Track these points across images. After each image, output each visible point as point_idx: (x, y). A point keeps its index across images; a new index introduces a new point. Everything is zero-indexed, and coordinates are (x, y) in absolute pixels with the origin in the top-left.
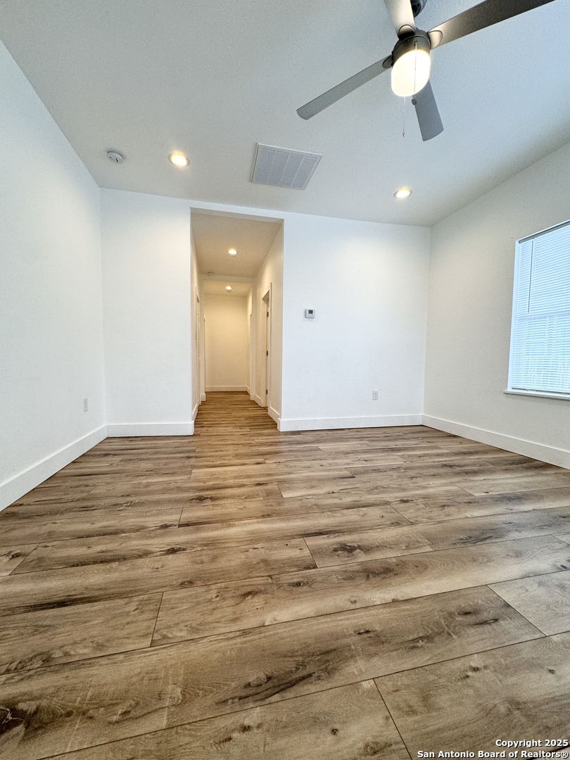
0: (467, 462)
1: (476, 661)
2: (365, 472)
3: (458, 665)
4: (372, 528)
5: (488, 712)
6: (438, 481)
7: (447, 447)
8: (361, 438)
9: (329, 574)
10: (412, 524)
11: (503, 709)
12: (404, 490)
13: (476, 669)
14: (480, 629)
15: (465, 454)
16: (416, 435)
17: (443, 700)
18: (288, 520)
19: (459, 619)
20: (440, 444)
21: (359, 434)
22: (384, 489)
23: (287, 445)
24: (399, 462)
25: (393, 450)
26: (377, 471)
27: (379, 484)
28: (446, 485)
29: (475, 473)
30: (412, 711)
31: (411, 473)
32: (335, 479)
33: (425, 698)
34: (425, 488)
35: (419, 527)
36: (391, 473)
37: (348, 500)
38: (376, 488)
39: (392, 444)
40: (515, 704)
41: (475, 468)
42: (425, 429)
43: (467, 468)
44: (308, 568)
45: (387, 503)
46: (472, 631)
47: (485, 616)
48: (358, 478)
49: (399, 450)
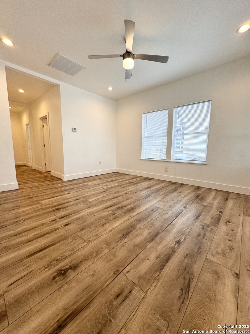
0: (134, 181)
1: (157, 217)
2: (109, 189)
3: (155, 218)
4: (123, 202)
5: (162, 222)
6: (131, 187)
7: (127, 178)
8: (99, 179)
9: (120, 214)
10: (131, 198)
11: (164, 221)
12: (124, 191)
13: (158, 218)
14: (155, 212)
15: (132, 179)
16: (116, 175)
17: (155, 224)
18: (98, 206)
19: (151, 212)
20: (124, 177)
21: (97, 178)
22: (118, 192)
23: (73, 185)
24: (117, 184)
25: (112, 181)
26: (113, 188)
27: (116, 191)
28: (133, 188)
29: (138, 183)
30: (152, 227)
31: (123, 186)
32: (102, 192)
33: (153, 225)
34: (128, 189)
35: (134, 199)
36: (117, 187)
37: (111, 197)
38: (116, 192)
39: (111, 179)
40: (165, 219)
41: (137, 182)
42: (118, 173)
43: (135, 182)
44: (114, 214)
45: (122, 195)
46: (154, 213)
47: (155, 210)
48: (108, 191)
49: (114, 181)
